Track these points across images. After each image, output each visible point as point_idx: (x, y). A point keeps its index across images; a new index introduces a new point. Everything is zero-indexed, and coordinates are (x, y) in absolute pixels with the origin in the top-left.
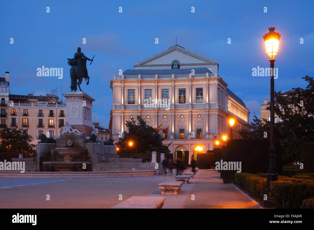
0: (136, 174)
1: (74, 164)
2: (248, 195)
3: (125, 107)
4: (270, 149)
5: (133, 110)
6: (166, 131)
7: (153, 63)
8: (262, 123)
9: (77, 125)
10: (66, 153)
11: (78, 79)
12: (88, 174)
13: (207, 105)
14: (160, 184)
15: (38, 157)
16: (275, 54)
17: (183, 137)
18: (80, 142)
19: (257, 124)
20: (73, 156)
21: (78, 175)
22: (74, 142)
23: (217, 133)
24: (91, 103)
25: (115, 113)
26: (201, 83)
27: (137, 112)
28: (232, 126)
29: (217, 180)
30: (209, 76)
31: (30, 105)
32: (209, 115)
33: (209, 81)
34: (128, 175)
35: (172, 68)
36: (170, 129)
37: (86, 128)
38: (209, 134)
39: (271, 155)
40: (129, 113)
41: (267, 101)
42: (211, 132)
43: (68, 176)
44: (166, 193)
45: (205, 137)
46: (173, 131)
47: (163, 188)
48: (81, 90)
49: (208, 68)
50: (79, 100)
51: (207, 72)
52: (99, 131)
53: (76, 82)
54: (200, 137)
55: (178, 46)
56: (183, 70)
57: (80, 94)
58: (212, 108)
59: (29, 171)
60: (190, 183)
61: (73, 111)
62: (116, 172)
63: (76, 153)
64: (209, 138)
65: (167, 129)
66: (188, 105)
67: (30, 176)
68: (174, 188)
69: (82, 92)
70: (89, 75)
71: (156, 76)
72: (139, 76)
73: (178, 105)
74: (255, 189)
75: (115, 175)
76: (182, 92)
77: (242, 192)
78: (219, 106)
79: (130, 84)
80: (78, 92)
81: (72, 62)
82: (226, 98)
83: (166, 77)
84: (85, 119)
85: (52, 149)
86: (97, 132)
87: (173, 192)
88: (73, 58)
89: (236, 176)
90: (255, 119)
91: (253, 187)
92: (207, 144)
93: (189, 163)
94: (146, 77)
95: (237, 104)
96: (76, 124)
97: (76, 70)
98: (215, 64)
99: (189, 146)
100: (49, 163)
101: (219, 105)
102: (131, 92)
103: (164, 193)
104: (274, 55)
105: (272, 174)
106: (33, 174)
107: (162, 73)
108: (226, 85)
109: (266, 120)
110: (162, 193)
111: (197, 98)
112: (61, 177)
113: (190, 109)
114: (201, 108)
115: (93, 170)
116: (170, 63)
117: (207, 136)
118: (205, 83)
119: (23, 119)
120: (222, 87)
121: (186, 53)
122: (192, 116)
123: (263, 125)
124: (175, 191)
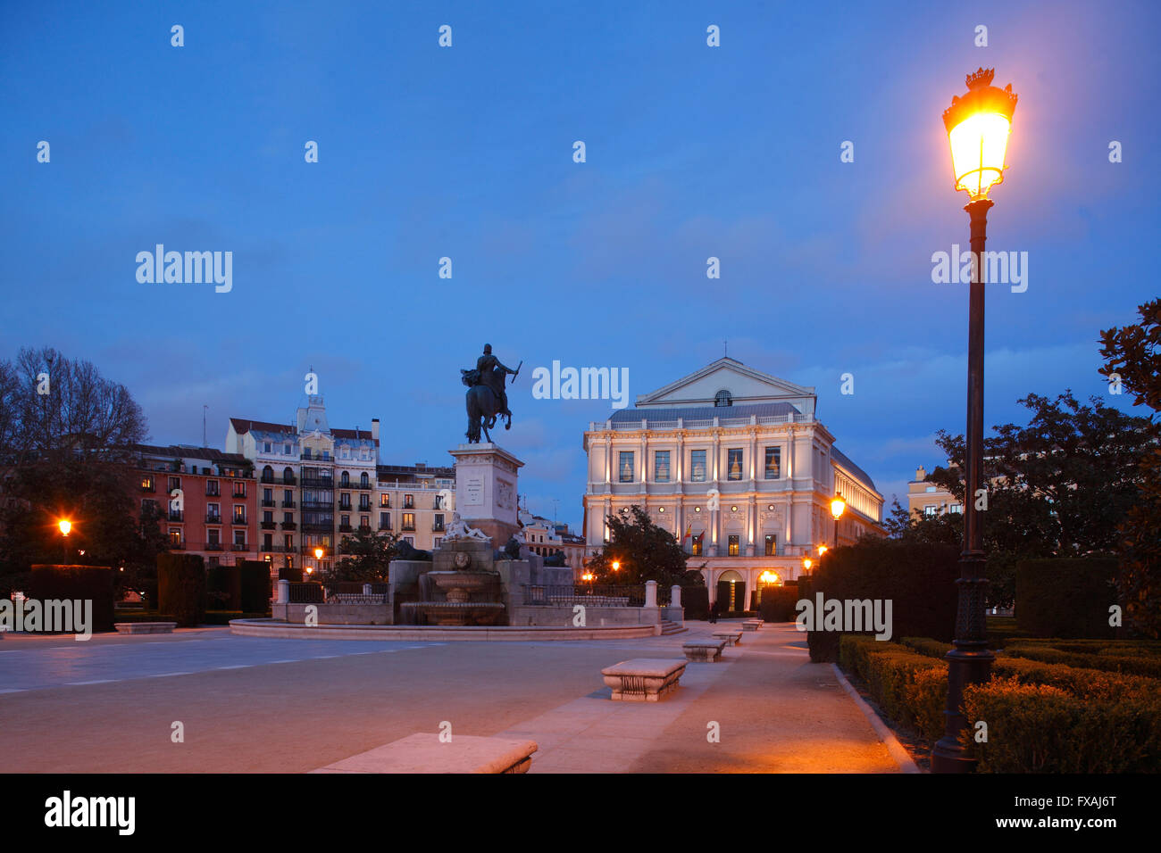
0: (603, 634)
1: (468, 608)
2: (874, 709)
3: (613, 489)
4: (961, 558)
5: (630, 496)
6: (699, 540)
7: (677, 396)
8: (912, 518)
9: (479, 521)
10: (452, 582)
11: (483, 417)
12: (486, 632)
13: (790, 484)
14: (607, 671)
15: (391, 592)
16: (991, 179)
17: (736, 553)
18: (485, 558)
19: (901, 521)
20: (469, 590)
21: (463, 635)
22: (470, 558)
23: (810, 543)
24: (515, 471)
25: (591, 501)
26: (776, 435)
27: (638, 499)
28: (837, 518)
29: (796, 651)
30: (795, 420)
31: (420, 487)
32: (792, 506)
33: (794, 431)
34: (583, 635)
35: (716, 405)
36: (707, 534)
37: (499, 526)
38: (793, 545)
39: (968, 581)
40: (622, 501)
41: (923, 472)
42: (796, 542)
43: (437, 636)
44: (625, 697)
45: (783, 553)
46: (714, 539)
47: (617, 680)
48: (489, 441)
49: (795, 406)
50: (485, 462)
51: (790, 411)
52: (564, 541)
53: (480, 422)
54: (774, 552)
55: (730, 359)
56: (738, 408)
57: (487, 450)
58: (800, 490)
59: (373, 624)
60: (725, 660)
61: (472, 488)
62: (562, 628)
63: (474, 583)
64: (791, 556)
65: (701, 537)
66: (748, 484)
67: (353, 634)
68: (648, 682)
69: (491, 444)
70: (510, 407)
71: (680, 421)
72: (644, 423)
73: (727, 484)
74: (898, 697)
75: (551, 635)
76: (735, 456)
77: (857, 697)
78: (816, 485)
79: (624, 440)
80: (484, 445)
81: (470, 378)
82: (831, 468)
83: (702, 424)
84: (500, 506)
85: (422, 573)
86: (560, 543)
87: (646, 694)
88: (475, 368)
89: (843, 646)
90: (896, 509)
91: (891, 689)
92: (788, 568)
93: (747, 609)
94: (661, 425)
95: (856, 480)
96: (477, 518)
97: (479, 394)
98: (809, 396)
99: (749, 572)
100: (412, 604)
101: (814, 483)
102: (627, 456)
103: (620, 695)
104: (985, 189)
105: (970, 654)
106: (358, 631)
107: (693, 416)
108: (831, 440)
109: (923, 512)
110: (615, 696)
111: (767, 468)
112: (422, 639)
113: (753, 492)
114: (776, 491)
115: (511, 621)
116: (711, 395)
117: (788, 551)
118: (786, 435)
119: (403, 515)
120: (823, 444)
121: (745, 374)
122: (755, 507)
123: (914, 524)
124: (651, 692)
